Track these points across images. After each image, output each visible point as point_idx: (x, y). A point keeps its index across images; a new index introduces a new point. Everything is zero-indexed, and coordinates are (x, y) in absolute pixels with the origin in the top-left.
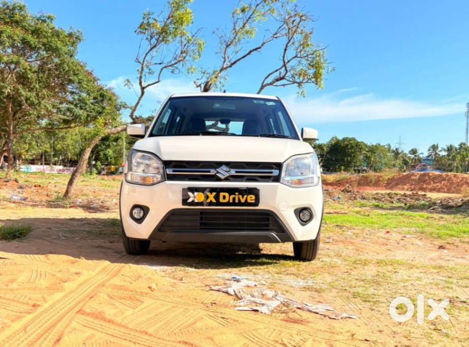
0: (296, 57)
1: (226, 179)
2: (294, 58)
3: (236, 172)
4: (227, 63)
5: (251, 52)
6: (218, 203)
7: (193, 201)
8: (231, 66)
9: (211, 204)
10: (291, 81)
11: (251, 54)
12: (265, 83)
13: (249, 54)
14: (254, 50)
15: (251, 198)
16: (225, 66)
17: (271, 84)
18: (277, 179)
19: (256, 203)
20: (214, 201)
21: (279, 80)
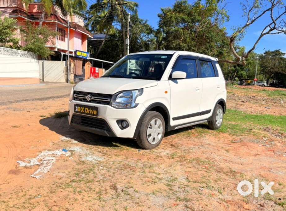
1: (90, 101)
2: (284, 13)
3: (94, 98)
4: (250, 21)
5: (265, 12)
6: (84, 113)
7: (77, 111)
8: (251, 23)
9: (82, 113)
10: (281, 31)
11: (265, 13)
12: (264, 32)
13: (263, 13)
14: (267, 10)
15: (95, 112)
16: (248, 24)
17: (268, 33)
18: (108, 103)
19: (97, 115)
20: (83, 112)
21: (271, 30)
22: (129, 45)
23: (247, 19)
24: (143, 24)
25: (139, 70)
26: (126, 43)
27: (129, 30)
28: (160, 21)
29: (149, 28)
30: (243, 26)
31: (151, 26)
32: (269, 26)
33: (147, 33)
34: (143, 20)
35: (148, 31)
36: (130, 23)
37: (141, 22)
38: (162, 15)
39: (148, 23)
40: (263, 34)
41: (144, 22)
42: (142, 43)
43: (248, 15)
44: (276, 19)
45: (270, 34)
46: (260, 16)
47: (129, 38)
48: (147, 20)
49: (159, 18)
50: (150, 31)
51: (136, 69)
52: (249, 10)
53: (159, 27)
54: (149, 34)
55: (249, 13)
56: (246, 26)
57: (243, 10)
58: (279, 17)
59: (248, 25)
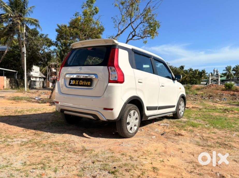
0: (141, 23)
2: (140, 23)
4: (120, 32)
8: (121, 33)
12: (128, 39)
16: (119, 33)
17: (131, 39)
21: (133, 36)
22: (25, 53)
23: (118, 30)
24: (44, 38)
25: (43, 78)
26: (23, 51)
27: (25, 39)
28: (58, 35)
29: (49, 41)
30: (116, 35)
31: (51, 40)
32: (131, 33)
33: (48, 46)
34: (44, 35)
35: (48, 44)
36: (25, 33)
37: (42, 36)
38: (59, 30)
39: (49, 37)
40: (128, 40)
41: (44, 36)
42: (44, 54)
43: (119, 27)
44: (135, 28)
45: (134, 40)
46: (127, 28)
47: (25, 46)
48: (47, 35)
49: (57, 32)
50: (50, 43)
51: (40, 76)
52: (118, 23)
53: (56, 40)
54: (49, 46)
55: (119, 25)
56: (118, 35)
57: (114, 22)
58: (138, 26)
59: (119, 35)
